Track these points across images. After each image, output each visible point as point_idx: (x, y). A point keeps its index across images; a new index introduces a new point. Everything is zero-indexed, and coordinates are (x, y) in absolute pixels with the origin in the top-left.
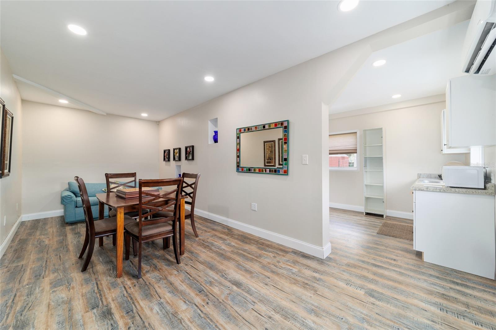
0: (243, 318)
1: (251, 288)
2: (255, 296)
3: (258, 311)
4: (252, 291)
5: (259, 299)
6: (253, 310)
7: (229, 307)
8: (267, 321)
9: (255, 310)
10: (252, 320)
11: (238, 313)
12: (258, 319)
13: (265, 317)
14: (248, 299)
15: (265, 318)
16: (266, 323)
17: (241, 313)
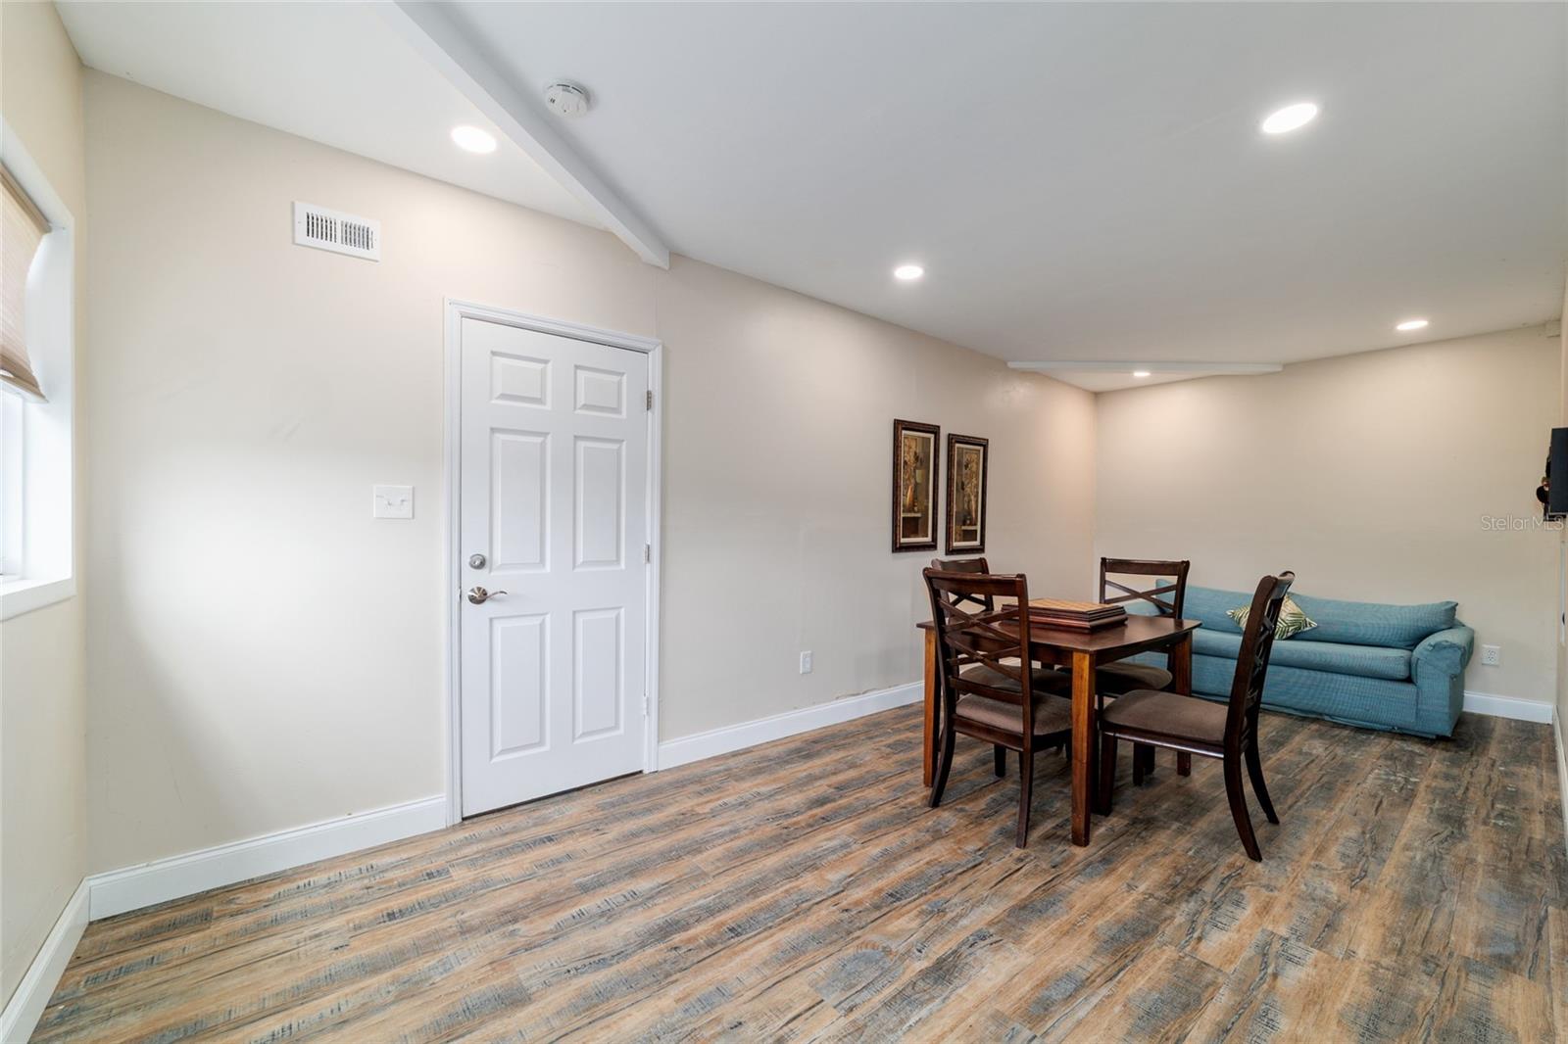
0: (787, 977)
1: (930, 1006)
2: (881, 1014)
3: (812, 1015)
4: (908, 1008)
5: (866, 1026)
6: (815, 1002)
7: (831, 949)
8: (769, 1030)
9: (813, 1006)
10: (780, 995)
11: (803, 969)
12: (778, 1011)
13: (786, 1029)
14: (865, 994)
15: (781, 1028)
16: (762, 1028)
17: (807, 974)
